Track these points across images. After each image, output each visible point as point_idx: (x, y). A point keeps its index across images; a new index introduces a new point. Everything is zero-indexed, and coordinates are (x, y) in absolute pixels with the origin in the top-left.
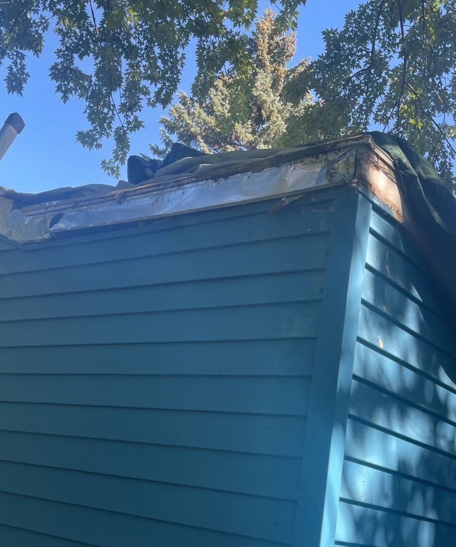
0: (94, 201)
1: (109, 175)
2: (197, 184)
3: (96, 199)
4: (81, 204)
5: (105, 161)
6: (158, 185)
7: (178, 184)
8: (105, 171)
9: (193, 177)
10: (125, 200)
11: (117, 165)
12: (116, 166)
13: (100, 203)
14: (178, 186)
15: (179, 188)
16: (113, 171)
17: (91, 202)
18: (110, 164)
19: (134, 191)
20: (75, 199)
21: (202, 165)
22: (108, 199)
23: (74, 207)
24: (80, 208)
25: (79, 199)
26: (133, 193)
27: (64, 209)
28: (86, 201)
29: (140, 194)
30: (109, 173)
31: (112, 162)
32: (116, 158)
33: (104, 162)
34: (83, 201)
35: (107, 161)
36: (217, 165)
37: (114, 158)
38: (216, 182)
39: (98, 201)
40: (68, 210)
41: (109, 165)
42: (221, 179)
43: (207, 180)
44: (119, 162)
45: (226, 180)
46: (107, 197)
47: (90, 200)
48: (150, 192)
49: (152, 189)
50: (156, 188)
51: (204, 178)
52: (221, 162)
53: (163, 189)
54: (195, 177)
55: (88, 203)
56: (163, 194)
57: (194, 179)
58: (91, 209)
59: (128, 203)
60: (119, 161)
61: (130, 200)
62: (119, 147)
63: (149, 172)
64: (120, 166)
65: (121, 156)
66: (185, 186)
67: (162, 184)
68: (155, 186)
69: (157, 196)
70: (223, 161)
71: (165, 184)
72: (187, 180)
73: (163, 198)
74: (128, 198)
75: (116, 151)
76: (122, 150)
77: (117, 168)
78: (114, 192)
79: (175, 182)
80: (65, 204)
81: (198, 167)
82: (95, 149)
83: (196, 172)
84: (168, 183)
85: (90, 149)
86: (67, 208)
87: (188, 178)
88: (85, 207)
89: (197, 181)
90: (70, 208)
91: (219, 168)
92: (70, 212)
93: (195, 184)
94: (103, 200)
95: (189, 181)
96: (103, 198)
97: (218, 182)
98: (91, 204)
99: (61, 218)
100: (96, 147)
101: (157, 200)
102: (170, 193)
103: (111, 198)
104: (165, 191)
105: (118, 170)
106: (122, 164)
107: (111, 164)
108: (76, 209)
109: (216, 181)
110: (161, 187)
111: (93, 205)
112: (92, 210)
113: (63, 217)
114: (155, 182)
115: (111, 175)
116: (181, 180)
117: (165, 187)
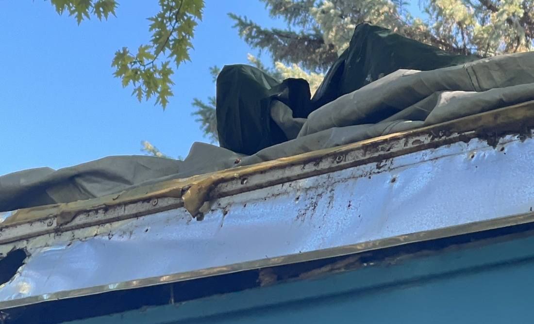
0: (120, 212)
1: (139, 95)
2: (434, 155)
3: (126, 204)
4: (80, 220)
5: (125, 52)
6: (317, 160)
7: (376, 155)
8: (126, 83)
9: (422, 133)
10: (213, 207)
11: (164, 66)
12: (160, 68)
13: (137, 216)
14: (379, 159)
15: (378, 167)
16: (150, 81)
17: (111, 214)
18: (141, 62)
19: (243, 177)
20: (64, 207)
21: (446, 95)
22: (162, 203)
23: (58, 231)
24: (79, 233)
25: (73, 206)
26: (238, 185)
27: (27, 238)
28: (96, 211)
29: (260, 187)
30: (139, 89)
31: (148, 56)
32: (161, 42)
33: (121, 57)
34: (86, 212)
35: (133, 52)
36: (494, 94)
37: (155, 41)
38: (494, 146)
39: (131, 209)
40: (41, 240)
41: (137, 65)
42: (508, 137)
43: (467, 140)
44: (171, 55)
45: (522, 139)
46: (158, 197)
47: (106, 208)
48: (289, 180)
49: (297, 170)
50: (310, 168)
51: (456, 135)
52: (504, 85)
53: (331, 170)
54: (428, 132)
55: (101, 216)
56: (331, 187)
57: (426, 140)
58: (110, 235)
59: (225, 213)
60: (168, 51)
61: (230, 204)
62: (171, 9)
63: (283, 114)
64: (172, 65)
65: (175, 35)
66: (398, 161)
67: (328, 156)
68: (305, 162)
69: (311, 193)
70: (511, 82)
71: (335, 155)
72: (402, 141)
73: (332, 197)
74: (224, 201)
75: (159, 23)
76: (179, 16)
77: (166, 72)
78: (181, 183)
79: (366, 148)
80: (31, 223)
81: (434, 103)
82: (93, 16)
83: (430, 118)
84: (347, 152)
85: (79, 18)
86: (39, 234)
87: (407, 137)
88: (94, 230)
89: (434, 146)
90: (48, 232)
91: (501, 104)
92: (47, 245)
93: (428, 154)
94: (147, 206)
95: (410, 145)
96: (148, 200)
97: (499, 147)
98: (110, 221)
99: (22, 264)
100: (98, 12)
101: (315, 205)
102: (351, 182)
103: (171, 201)
104: (335, 175)
105: (165, 79)
106: (178, 60)
107: (146, 61)
108: (67, 236)
109: (493, 144)
110: (324, 165)
111: (116, 225)
112: (115, 238)
113: (27, 260)
114: (306, 150)
115: (144, 95)
116: (385, 141)
117: (335, 165)
